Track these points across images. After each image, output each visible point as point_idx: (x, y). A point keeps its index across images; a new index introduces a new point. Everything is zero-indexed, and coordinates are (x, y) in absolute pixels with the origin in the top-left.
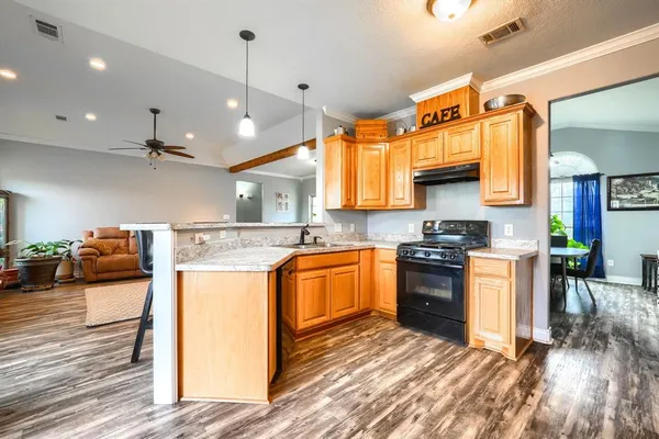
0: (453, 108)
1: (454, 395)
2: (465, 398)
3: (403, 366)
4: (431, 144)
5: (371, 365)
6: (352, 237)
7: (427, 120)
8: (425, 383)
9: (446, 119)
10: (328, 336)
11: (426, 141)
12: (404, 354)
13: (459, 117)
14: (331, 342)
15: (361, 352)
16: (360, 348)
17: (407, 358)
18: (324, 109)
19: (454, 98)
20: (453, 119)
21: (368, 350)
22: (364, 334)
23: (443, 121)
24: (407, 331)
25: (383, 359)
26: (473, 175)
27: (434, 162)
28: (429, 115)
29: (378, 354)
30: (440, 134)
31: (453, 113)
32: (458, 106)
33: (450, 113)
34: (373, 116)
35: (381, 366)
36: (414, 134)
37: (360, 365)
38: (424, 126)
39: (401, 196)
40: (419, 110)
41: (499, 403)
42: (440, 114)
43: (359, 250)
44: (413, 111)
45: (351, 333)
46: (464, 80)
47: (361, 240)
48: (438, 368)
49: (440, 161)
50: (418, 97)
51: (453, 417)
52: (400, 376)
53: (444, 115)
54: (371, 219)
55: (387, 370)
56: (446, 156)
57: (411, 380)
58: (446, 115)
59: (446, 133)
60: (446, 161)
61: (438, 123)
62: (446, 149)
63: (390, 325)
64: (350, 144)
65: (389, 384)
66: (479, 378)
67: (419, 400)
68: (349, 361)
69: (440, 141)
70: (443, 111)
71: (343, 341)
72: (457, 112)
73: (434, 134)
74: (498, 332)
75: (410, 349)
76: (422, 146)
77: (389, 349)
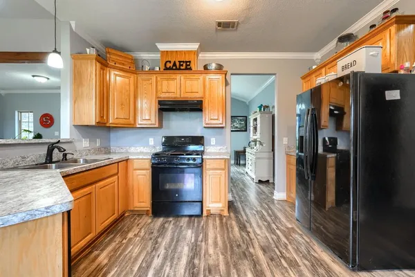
0: (187, 62)
1: (223, 254)
2: (229, 253)
3: (179, 249)
4: (171, 82)
5: (157, 262)
6: (99, 151)
7: (169, 65)
8: (202, 255)
9: (182, 68)
10: (96, 253)
11: (168, 79)
12: (172, 239)
13: (190, 69)
14: (103, 258)
15: (140, 253)
16: (136, 250)
17: (177, 242)
18: (73, 24)
19: (187, 55)
20: (186, 69)
21: (144, 248)
22: (130, 235)
23: (180, 69)
24: (161, 219)
25: (162, 251)
26: (199, 107)
27: (175, 96)
28: (170, 62)
29: (155, 249)
30: (178, 77)
31: (187, 65)
32: (190, 62)
33: (184, 64)
34: (122, 49)
35: (165, 258)
36: (157, 73)
37: (148, 267)
38: (166, 69)
39: (147, 118)
40: (162, 56)
41: (244, 247)
42: (178, 64)
43: (118, 162)
44: (158, 56)
45: (118, 239)
46: (194, 46)
47: (106, 153)
48: (200, 239)
49: (178, 96)
50: (163, 47)
51: (234, 271)
52: (184, 260)
53: (180, 65)
54: (113, 135)
55: (172, 259)
56: (182, 93)
57: (193, 258)
58: (182, 65)
59: (182, 78)
60: (182, 96)
61: (176, 69)
62: (182, 88)
63: (147, 220)
64: (103, 66)
65: (183, 271)
66: (224, 235)
67: (210, 272)
68: (136, 269)
69: (178, 81)
70: (180, 62)
71: (115, 250)
72: (189, 65)
73: (174, 76)
74: (220, 202)
75: (174, 232)
76: (165, 83)
77: (159, 240)
